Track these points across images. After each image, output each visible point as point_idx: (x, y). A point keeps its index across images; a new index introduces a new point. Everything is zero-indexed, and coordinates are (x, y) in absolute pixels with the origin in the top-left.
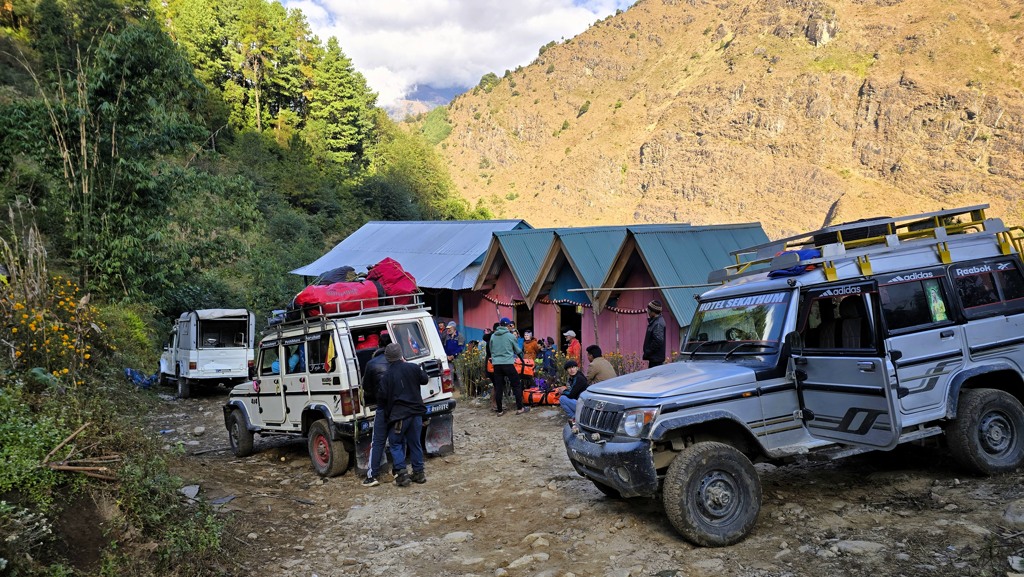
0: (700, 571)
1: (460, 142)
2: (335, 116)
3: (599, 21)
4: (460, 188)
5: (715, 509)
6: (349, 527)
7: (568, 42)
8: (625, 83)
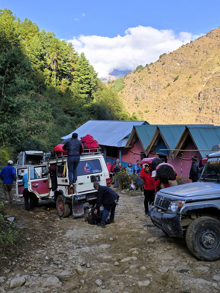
0: (198, 271)
1: (128, 91)
2: (82, 81)
3: (183, 45)
4: (127, 108)
5: (207, 245)
6: (65, 238)
7: (171, 53)
8: (193, 69)
